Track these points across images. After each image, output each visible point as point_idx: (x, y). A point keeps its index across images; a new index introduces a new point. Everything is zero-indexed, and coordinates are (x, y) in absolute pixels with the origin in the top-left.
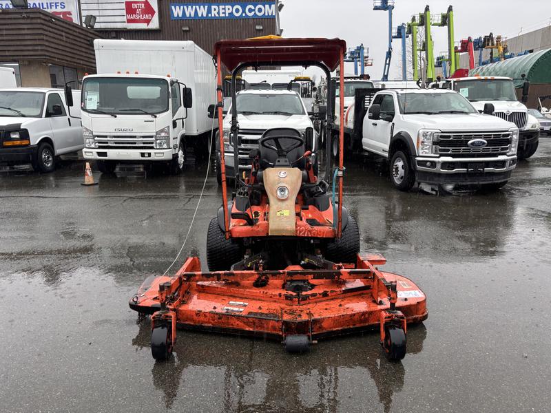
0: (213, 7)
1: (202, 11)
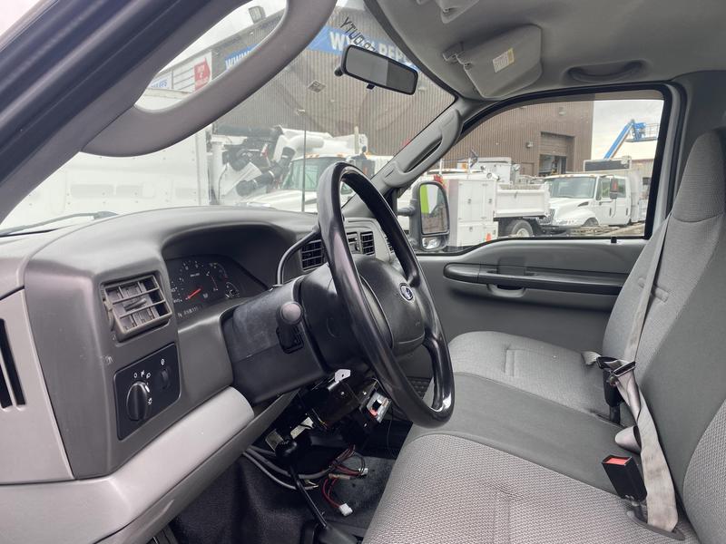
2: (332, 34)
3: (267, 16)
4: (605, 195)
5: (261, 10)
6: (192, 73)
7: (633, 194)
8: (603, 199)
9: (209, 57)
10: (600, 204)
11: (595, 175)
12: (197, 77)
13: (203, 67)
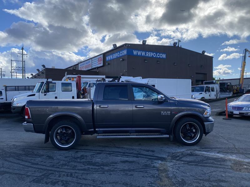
0: (147, 53)
1: (143, 54)
2: (134, 51)
3: (117, 46)
4: (207, 91)
5: (115, 45)
6: (97, 60)
7: (217, 91)
8: (207, 92)
9: (102, 56)
10: (206, 93)
11: (204, 86)
12: (99, 61)
13: (100, 58)
